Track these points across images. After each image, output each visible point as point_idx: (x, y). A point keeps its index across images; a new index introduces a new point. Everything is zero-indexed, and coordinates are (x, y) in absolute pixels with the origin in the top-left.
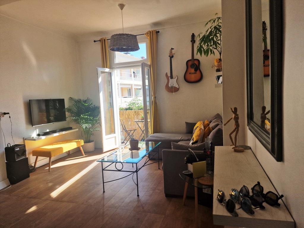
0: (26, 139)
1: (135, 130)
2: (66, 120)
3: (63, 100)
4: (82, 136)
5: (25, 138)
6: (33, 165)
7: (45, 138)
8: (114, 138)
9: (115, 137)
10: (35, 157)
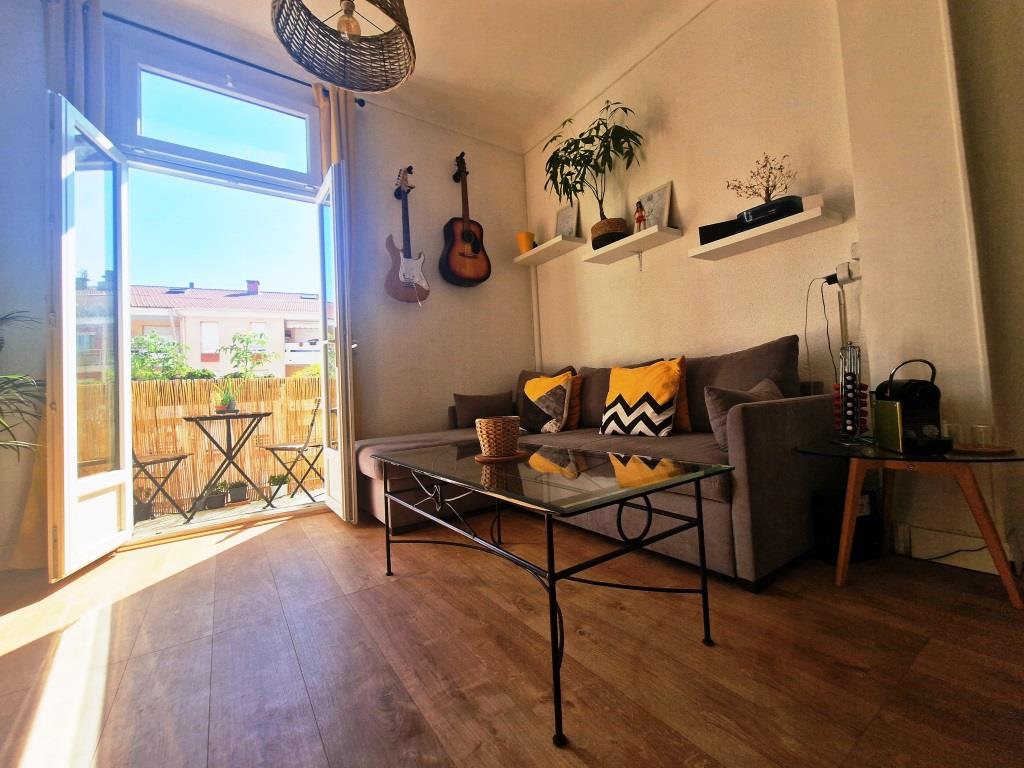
1: (181, 458)
8: (113, 495)
9: (121, 488)
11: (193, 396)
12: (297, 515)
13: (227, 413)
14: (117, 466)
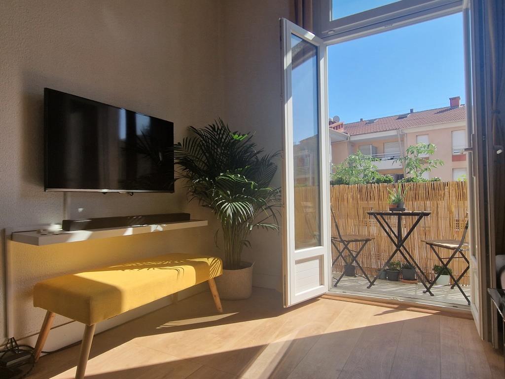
0: (11, 237)
1: (367, 240)
2: (172, 190)
3: (170, 125)
4: (217, 247)
5: (8, 233)
6: (33, 343)
7: (90, 238)
8: (317, 261)
9: (321, 258)
10: (44, 312)
11: (379, 196)
12: (444, 313)
13: (397, 210)
14: (320, 244)
